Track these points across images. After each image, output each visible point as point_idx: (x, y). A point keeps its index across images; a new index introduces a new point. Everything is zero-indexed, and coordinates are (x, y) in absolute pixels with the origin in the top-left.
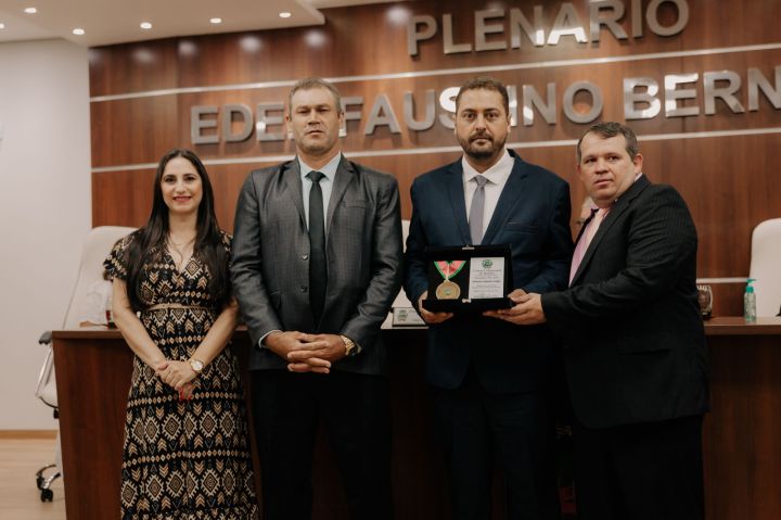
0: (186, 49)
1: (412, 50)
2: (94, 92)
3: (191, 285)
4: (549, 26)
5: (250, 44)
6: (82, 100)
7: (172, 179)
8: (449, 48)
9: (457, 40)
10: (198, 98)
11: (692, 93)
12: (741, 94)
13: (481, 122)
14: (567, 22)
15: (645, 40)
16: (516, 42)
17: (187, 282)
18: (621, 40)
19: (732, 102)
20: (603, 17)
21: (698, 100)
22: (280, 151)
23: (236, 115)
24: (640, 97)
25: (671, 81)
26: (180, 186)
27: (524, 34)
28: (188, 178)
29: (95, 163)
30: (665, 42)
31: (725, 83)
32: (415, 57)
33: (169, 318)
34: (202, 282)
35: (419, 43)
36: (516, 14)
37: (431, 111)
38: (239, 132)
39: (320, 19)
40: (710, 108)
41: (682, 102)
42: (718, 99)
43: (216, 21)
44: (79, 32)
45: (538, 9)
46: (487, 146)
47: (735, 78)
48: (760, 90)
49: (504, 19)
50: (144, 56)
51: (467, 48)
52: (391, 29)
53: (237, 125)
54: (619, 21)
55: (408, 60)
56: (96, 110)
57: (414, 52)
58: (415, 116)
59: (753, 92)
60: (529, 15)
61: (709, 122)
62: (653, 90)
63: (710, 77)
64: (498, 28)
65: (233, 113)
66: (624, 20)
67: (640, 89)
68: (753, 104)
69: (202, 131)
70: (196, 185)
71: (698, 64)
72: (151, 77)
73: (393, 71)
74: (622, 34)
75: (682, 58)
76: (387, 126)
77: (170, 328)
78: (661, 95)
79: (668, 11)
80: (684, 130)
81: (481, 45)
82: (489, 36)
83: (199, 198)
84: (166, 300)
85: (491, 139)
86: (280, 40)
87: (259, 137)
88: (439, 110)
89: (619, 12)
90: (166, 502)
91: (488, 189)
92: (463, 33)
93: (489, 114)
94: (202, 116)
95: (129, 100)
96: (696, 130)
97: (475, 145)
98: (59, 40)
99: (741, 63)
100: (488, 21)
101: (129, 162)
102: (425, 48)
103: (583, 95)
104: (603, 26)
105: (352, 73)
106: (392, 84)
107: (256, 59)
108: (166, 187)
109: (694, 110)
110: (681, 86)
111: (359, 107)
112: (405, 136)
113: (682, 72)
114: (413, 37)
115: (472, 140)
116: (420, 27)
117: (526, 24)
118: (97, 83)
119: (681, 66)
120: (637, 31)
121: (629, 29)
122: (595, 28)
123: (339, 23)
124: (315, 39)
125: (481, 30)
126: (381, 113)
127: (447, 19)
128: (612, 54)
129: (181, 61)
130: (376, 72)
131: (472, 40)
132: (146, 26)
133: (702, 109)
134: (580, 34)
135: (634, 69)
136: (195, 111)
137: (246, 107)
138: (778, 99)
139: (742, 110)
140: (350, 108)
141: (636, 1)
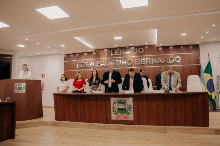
0: (77, 55)
1: (107, 55)
2: (64, 61)
4: (125, 52)
5: (86, 54)
6: (63, 62)
8: (112, 55)
9: (113, 54)
10: (78, 61)
12: (151, 61)
14: (128, 51)
16: (121, 54)
19: (149, 62)
22: (89, 69)
23: (83, 64)
24: (137, 61)
27: (122, 53)
29: (64, 70)
30: (141, 54)
31: (148, 60)
32: (107, 56)
36: (121, 50)
38: (84, 66)
39: (95, 51)
40: (147, 63)
41: (143, 62)
43: (80, 51)
44: (62, 53)
45: (124, 50)
47: (150, 59)
49: (119, 51)
50: (72, 56)
51: (114, 55)
52: (104, 52)
53: (83, 65)
55: (106, 56)
56: (65, 63)
58: (107, 64)
60: (123, 51)
61: (147, 65)
64: (118, 52)
65: (83, 63)
68: (152, 63)
69: (79, 66)
71: (145, 58)
72: (72, 58)
73: (104, 58)
74: (135, 53)
75: (143, 56)
76: (103, 65)
78: (140, 61)
79: (141, 50)
80: (143, 66)
86: (90, 53)
87: (86, 66)
89: (135, 50)
92: (114, 53)
94: (78, 64)
95: (69, 62)
96: (145, 66)
98: (60, 54)
99: (150, 57)
100: (117, 51)
101: (69, 70)
102: (109, 55)
103: (130, 61)
104: (132, 52)
105: (99, 58)
106: (104, 60)
107: (86, 56)
109: (145, 64)
110: (143, 60)
111: (100, 63)
112: (106, 67)
114: (107, 53)
116: (108, 52)
117: (122, 52)
118: (65, 59)
119: (143, 58)
120: (137, 53)
121: (136, 52)
123: (97, 51)
124: (94, 53)
125: (116, 52)
127: (112, 51)
128: (134, 56)
129: (76, 56)
130: (102, 58)
131: (115, 54)
132: (71, 52)
133: (146, 63)
134: (129, 53)
135: (137, 58)
136: (78, 63)
137: (84, 62)
138: (155, 62)
139: (151, 63)
140: (98, 63)
141: (137, 49)
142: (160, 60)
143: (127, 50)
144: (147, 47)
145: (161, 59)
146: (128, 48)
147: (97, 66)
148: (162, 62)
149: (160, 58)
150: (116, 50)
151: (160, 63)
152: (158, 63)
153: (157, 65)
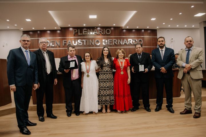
3: (108, 65)
4: (93, 32)
5: (49, 32)
7: (105, 50)
8: (79, 34)
11: (111, 42)
12: (117, 42)
13: (161, 42)
15: (105, 35)
16: (88, 34)
17: (108, 64)
18: (103, 35)
19: (116, 43)
20: (100, 31)
21: (112, 43)
22: (54, 48)
24: (105, 42)
25: (109, 40)
26: (106, 51)
28: (107, 51)
30: (108, 35)
31: (115, 41)
32: (74, 35)
33: (105, 69)
34: (110, 64)
35: (75, 33)
36: (88, 30)
37: (77, 42)
39: (60, 29)
40: (114, 44)
41: (110, 43)
42: (115, 43)
43: (45, 28)
44: (22, 29)
45: (91, 30)
46: (162, 45)
48: (120, 42)
51: (82, 34)
52: (70, 31)
54: (102, 32)
57: (74, 34)
58: (74, 43)
59: (119, 42)
61: (113, 46)
62: (107, 41)
63: (114, 40)
66: (103, 32)
67: (105, 41)
68: (119, 44)
70: (108, 52)
71: (112, 38)
73: (71, 37)
74: (102, 34)
75: (110, 37)
76: (70, 44)
77: (106, 71)
78: (108, 42)
79: (108, 31)
81: (84, 34)
82: (85, 33)
83: (108, 54)
84: (105, 67)
85: (163, 44)
86: (55, 31)
87: (51, 46)
88: (78, 42)
89: (102, 31)
90: (103, 95)
91: (163, 51)
92: (81, 32)
93: (162, 41)
96: (112, 47)
97: (161, 46)
99: (117, 38)
100: (85, 31)
102: (76, 34)
103: (98, 41)
104: (100, 32)
105: (65, 37)
106: (71, 39)
108: (104, 51)
109: (112, 44)
110: (110, 41)
111: (66, 42)
113: (110, 39)
114: (74, 32)
115: (160, 45)
116: (75, 31)
117: (90, 32)
119: (110, 38)
120: (104, 34)
121: (103, 33)
122: (99, 32)
125: (84, 32)
126: (69, 43)
127: (79, 30)
128: (101, 36)
130: (68, 37)
132: (33, 28)
134: (97, 33)
135: (104, 38)
137: (49, 41)
138: (121, 43)
139: (117, 44)
140: (65, 42)
141: (104, 29)
142: (125, 42)
143: (95, 30)
144: (112, 28)
145: (127, 41)
146: (95, 28)
147: (63, 45)
148: (127, 44)
149: (125, 40)
150: (83, 30)
151: (125, 44)
152: (123, 44)
153: (123, 46)
